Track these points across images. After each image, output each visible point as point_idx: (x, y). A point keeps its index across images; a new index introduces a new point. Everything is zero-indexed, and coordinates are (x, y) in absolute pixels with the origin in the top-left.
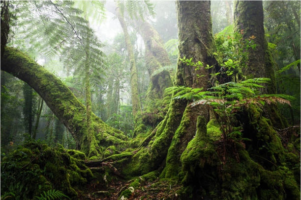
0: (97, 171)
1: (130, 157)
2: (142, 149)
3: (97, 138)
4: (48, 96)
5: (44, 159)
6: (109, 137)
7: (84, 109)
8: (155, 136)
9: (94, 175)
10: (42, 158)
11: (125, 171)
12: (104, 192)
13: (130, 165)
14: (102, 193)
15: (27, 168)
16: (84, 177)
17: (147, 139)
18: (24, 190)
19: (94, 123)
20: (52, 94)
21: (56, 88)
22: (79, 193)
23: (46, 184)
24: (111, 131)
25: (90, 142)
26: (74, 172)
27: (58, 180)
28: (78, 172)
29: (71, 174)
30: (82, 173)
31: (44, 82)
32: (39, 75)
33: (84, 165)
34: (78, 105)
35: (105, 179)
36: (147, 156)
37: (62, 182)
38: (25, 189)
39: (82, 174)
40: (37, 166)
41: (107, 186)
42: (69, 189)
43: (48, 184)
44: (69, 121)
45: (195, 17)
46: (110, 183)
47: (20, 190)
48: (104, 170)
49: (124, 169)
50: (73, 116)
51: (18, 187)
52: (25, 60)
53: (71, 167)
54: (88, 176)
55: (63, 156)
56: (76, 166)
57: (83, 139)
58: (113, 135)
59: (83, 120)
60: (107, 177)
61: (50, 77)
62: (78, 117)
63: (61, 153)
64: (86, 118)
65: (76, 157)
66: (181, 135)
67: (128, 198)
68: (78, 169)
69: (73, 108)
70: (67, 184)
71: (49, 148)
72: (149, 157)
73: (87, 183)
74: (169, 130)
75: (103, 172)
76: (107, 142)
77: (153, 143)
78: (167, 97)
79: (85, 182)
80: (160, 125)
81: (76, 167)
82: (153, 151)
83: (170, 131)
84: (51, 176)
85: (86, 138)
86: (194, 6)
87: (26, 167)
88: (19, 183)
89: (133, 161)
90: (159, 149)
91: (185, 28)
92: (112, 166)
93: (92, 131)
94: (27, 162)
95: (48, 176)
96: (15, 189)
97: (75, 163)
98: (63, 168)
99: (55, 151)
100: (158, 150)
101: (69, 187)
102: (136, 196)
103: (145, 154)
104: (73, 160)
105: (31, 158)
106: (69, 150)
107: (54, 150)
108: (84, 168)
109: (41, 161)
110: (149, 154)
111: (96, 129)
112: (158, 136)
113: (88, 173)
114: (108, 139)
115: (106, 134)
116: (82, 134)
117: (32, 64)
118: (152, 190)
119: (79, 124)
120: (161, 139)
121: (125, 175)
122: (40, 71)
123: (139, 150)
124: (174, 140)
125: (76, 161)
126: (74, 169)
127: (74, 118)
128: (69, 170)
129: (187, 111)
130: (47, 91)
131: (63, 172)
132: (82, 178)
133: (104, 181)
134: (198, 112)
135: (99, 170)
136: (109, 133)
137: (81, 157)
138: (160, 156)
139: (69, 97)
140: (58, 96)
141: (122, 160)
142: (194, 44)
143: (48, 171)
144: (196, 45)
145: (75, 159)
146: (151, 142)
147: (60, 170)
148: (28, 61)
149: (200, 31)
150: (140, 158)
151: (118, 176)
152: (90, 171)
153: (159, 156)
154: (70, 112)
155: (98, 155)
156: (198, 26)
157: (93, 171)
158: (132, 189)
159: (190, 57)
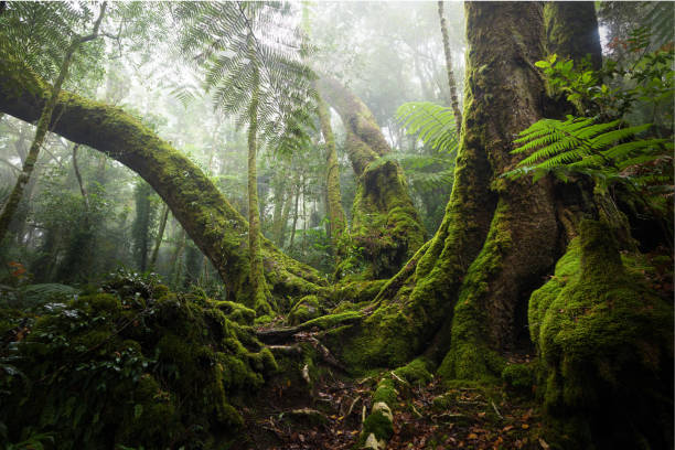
0: (290, 354)
1: (357, 322)
2: (385, 305)
3: (269, 280)
4: (176, 197)
5: (156, 325)
6: (291, 279)
7: (242, 224)
8: (415, 276)
9: (280, 364)
10: (150, 320)
11: (348, 355)
12: (307, 411)
13: (358, 340)
14: (304, 416)
15: (103, 352)
16: (256, 371)
17: (393, 282)
18: (87, 419)
19: (263, 252)
20: (184, 192)
21: (191, 183)
22: (247, 416)
23: (157, 401)
24: (295, 268)
25: (256, 286)
26: (233, 358)
27: (193, 384)
28: (242, 359)
29: (225, 362)
30: (251, 359)
31: (169, 170)
32: (160, 158)
33: (255, 340)
34: (231, 216)
35: (306, 374)
36: (400, 320)
37: (204, 391)
38: (92, 418)
39: (252, 363)
40: (133, 346)
41: (311, 393)
42: (222, 409)
43: (162, 401)
44: (215, 245)
45: (511, 12)
46: (318, 387)
47: (75, 423)
48: (303, 353)
49: (345, 350)
50: (221, 236)
51: (69, 411)
52: (135, 128)
53: (226, 344)
54: (265, 368)
55: (208, 317)
56: (237, 342)
57: (241, 282)
58: (299, 276)
59: (242, 243)
60: (310, 371)
61: (180, 162)
62: (232, 238)
63: (203, 310)
64: (247, 242)
65: (236, 318)
66: (490, 273)
67: (388, 441)
68: (243, 350)
69: (223, 221)
70: (216, 396)
71: (171, 296)
72: (406, 324)
73: (265, 385)
74: (453, 262)
75: (298, 357)
76: (288, 289)
77: (410, 291)
78: (396, 209)
79: (260, 384)
80: (423, 253)
81: (237, 345)
82: (415, 310)
83: (456, 266)
84: (174, 375)
85: (248, 278)
87: (101, 347)
88: (73, 400)
89: (366, 331)
90: (428, 307)
91: (488, 35)
92: (317, 342)
93: (261, 266)
94: (103, 334)
95: (166, 373)
96: (60, 418)
97: (233, 333)
98: (207, 349)
99: (188, 304)
100: (426, 307)
101: (220, 402)
102: (407, 435)
103: (395, 316)
104: (231, 328)
105: (116, 321)
106: (220, 303)
107: (184, 301)
108: (255, 348)
109: (148, 330)
110: (404, 316)
111: (266, 263)
112: (422, 275)
113: (265, 360)
114: (290, 283)
115: (286, 273)
116: (239, 271)
117: (148, 137)
118: (448, 418)
119: (234, 252)
120: (433, 284)
121: (348, 365)
122: (163, 150)
123: (376, 308)
124: (468, 285)
125: (236, 329)
126: (233, 350)
127: (223, 240)
128: (222, 354)
129: (503, 219)
130: (174, 187)
131: (205, 362)
132: (253, 375)
133: (304, 380)
134: (531, 220)
135: (291, 351)
136: (291, 271)
137: (248, 318)
138: (432, 322)
139: (215, 201)
140: (195, 198)
141: (339, 328)
142: (513, 69)
143: (166, 359)
144: (518, 72)
145: (235, 324)
146: (404, 288)
147: (199, 357)
148: (140, 131)
150: (382, 324)
151: (334, 368)
152: (271, 355)
153: (429, 323)
154: (217, 228)
155: (273, 313)
156: (521, 32)
157: (278, 354)
158: (387, 411)
159: (503, 97)
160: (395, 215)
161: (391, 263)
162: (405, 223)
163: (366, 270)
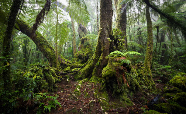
0: (64, 77)
1: (77, 72)
3: (59, 62)
12: (68, 86)
13: (77, 75)
17: (85, 64)
33: (59, 74)
35: (67, 80)
39: (59, 78)
49: (75, 77)
58: (66, 62)
74: (94, 62)
75: (66, 78)
86: (107, 16)
92: (70, 75)
114: (64, 63)
115: (63, 61)
141: (74, 73)
144: (107, 30)
151: (72, 79)
152: (61, 77)
156: (108, 23)
157: (63, 77)
158: (80, 85)
159: (104, 34)
160: (87, 49)
161: (85, 60)
162: (89, 51)
163: (80, 61)
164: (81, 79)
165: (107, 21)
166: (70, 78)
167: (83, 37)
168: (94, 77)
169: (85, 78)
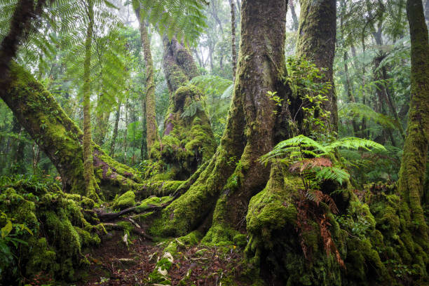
0: (114, 229)
1: (158, 210)
3: (97, 176)
6: (115, 176)
12: (126, 260)
14: (124, 263)
17: (186, 185)
25: (89, 181)
30: (93, 229)
33: (94, 218)
35: (126, 240)
45: (266, 25)
56: (83, 219)
60: (128, 238)
68: (87, 223)
81: (83, 221)
86: (267, 10)
89: (165, 216)
92: (133, 221)
93: (92, 166)
108: (94, 223)
114: (114, 179)
123: (172, 201)
125: (82, 212)
133: (125, 243)
135: (116, 227)
136: (115, 170)
137: (91, 205)
141: (149, 213)
144: (265, 64)
149: (271, 45)
150: (175, 211)
152: (104, 228)
155: (100, 201)
156: (270, 39)
157: (110, 229)
158: (170, 258)
159: (255, 78)
160: (196, 131)
161: (189, 167)
162: (201, 137)
163: (171, 171)
164: (171, 234)
165: (268, 32)
166: (134, 233)
167: (180, 88)
168: (218, 228)
169: (188, 232)
